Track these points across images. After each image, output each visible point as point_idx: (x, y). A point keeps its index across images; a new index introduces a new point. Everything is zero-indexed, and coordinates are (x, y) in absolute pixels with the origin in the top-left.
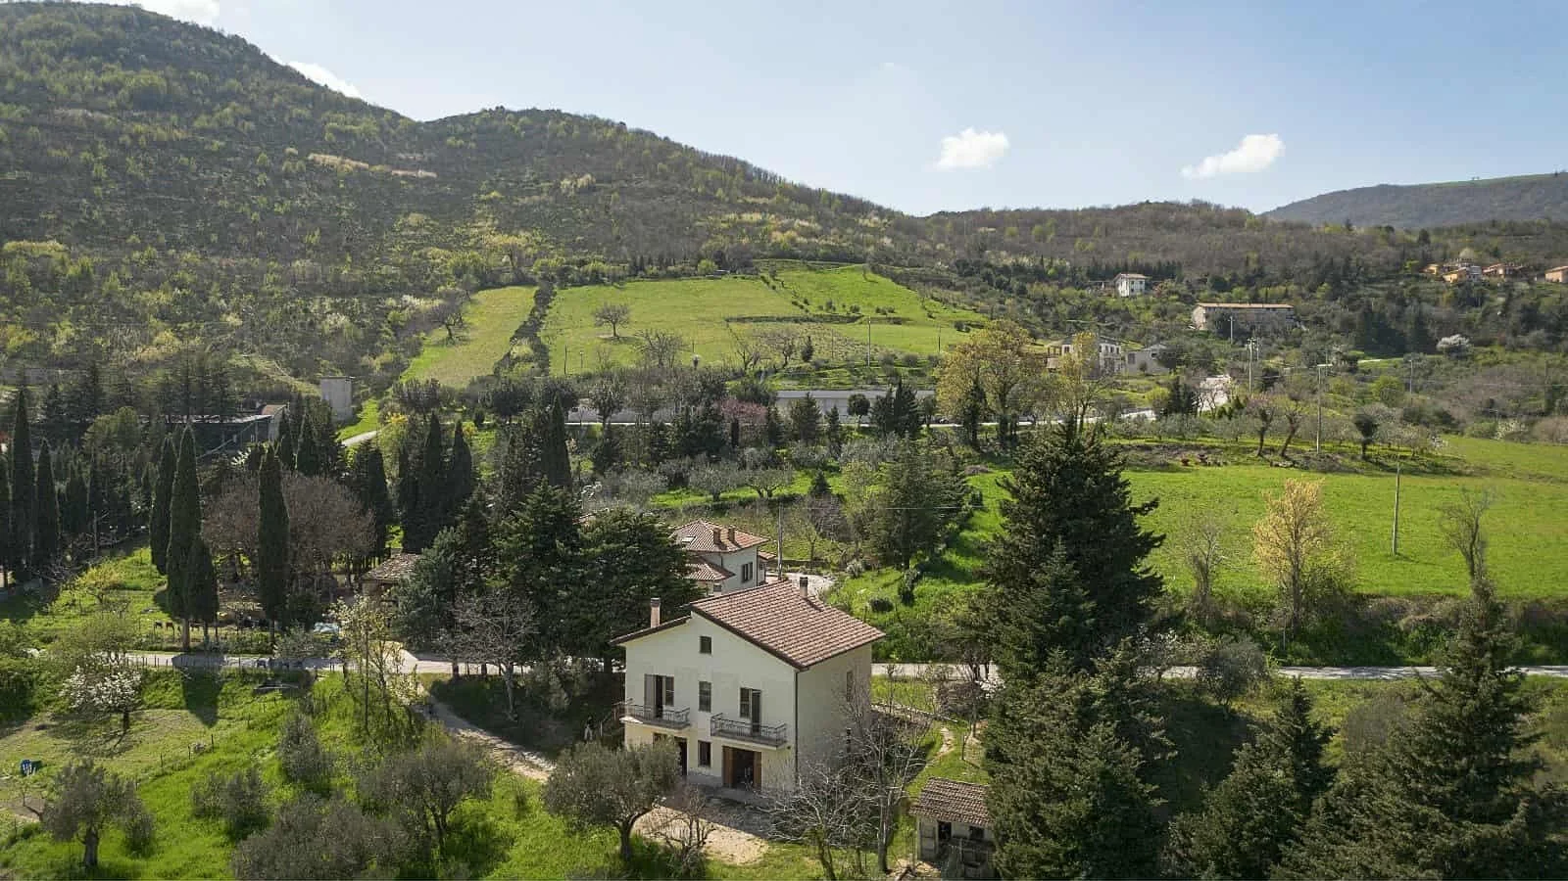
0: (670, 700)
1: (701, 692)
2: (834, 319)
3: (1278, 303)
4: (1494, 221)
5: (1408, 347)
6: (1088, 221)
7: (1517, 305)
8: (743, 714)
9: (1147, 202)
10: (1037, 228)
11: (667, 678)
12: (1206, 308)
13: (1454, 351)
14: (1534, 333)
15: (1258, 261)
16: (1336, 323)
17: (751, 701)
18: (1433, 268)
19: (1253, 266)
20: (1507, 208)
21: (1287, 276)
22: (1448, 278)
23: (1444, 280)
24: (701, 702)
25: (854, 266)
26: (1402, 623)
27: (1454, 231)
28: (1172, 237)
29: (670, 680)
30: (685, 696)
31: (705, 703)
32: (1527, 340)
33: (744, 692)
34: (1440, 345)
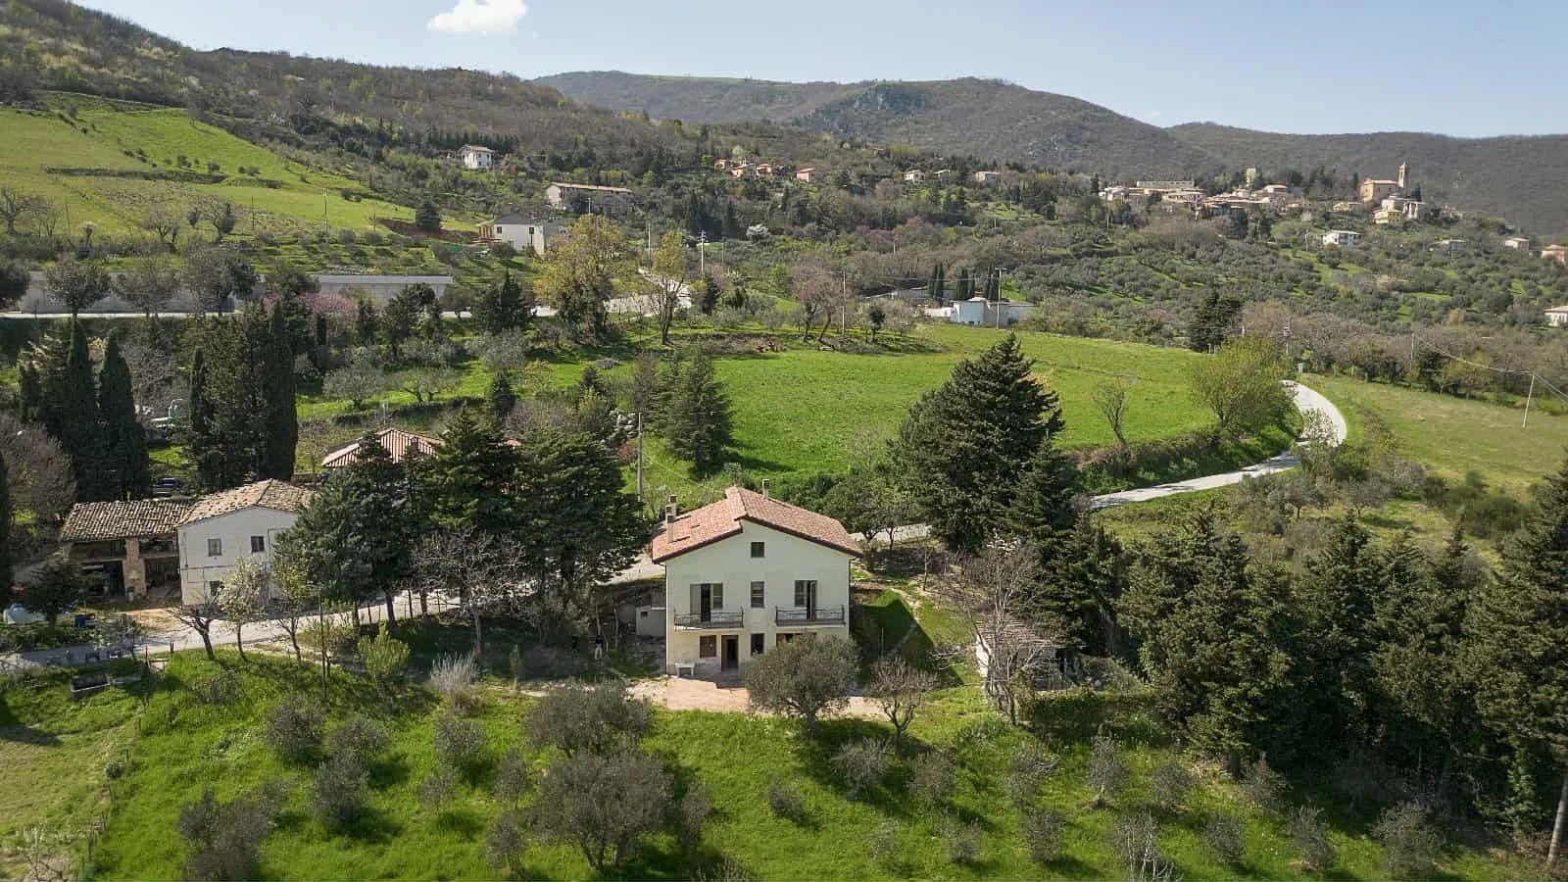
0: (719, 604)
1: (754, 592)
2: (191, 177)
3: (616, 186)
4: (747, 124)
5: (723, 233)
6: (408, 80)
7: (793, 201)
8: (798, 602)
9: (460, 69)
10: (354, 83)
11: (715, 585)
12: (561, 188)
13: (757, 238)
14: (810, 225)
15: (586, 143)
16: (667, 209)
17: (806, 592)
18: (722, 162)
19: (582, 148)
20: (713, 105)
21: (613, 160)
22: (735, 172)
23: (731, 173)
24: (753, 600)
25: (170, 109)
26: (1080, 467)
27: (720, 129)
28: (497, 111)
29: (719, 588)
30: (735, 598)
31: (757, 600)
32: (804, 230)
33: (799, 585)
34: (748, 233)
